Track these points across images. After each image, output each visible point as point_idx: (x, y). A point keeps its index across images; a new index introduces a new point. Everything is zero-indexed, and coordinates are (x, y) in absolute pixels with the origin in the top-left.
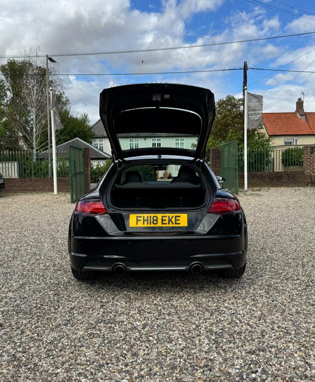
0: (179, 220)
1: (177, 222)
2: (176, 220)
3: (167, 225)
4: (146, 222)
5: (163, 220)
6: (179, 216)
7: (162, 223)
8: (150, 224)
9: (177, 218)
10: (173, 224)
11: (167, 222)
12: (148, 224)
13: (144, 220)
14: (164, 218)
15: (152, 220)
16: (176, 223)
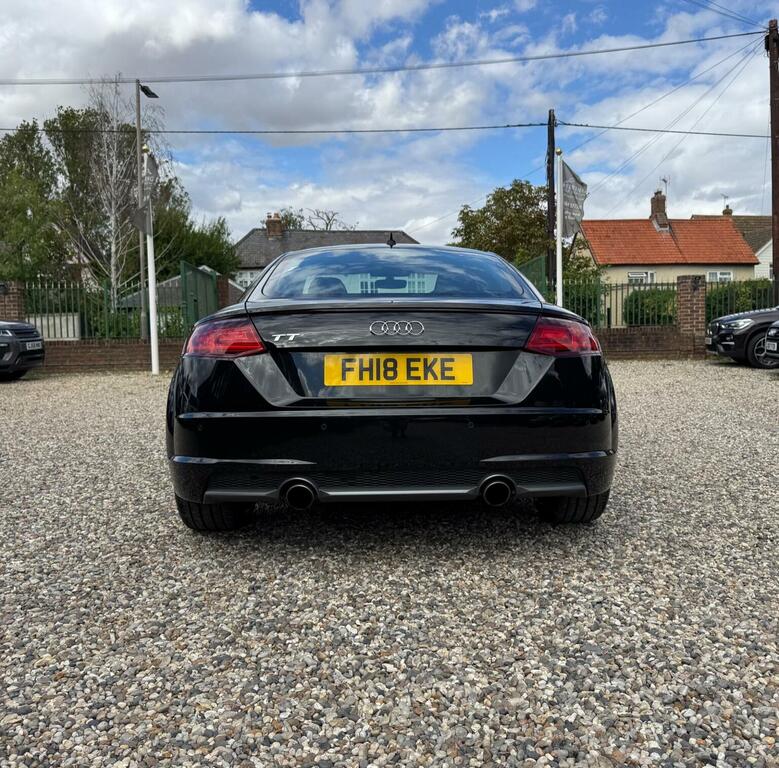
0: (451, 369)
1: (447, 374)
2: (444, 369)
3: (422, 382)
4: (366, 374)
5: (409, 369)
6: (452, 360)
7: (409, 377)
8: (378, 378)
9: (447, 365)
10: (436, 378)
11: (420, 373)
12: (371, 378)
13: (361, 370)
14: (413, 365)
15: (382, 369)
16: (444, 377)
